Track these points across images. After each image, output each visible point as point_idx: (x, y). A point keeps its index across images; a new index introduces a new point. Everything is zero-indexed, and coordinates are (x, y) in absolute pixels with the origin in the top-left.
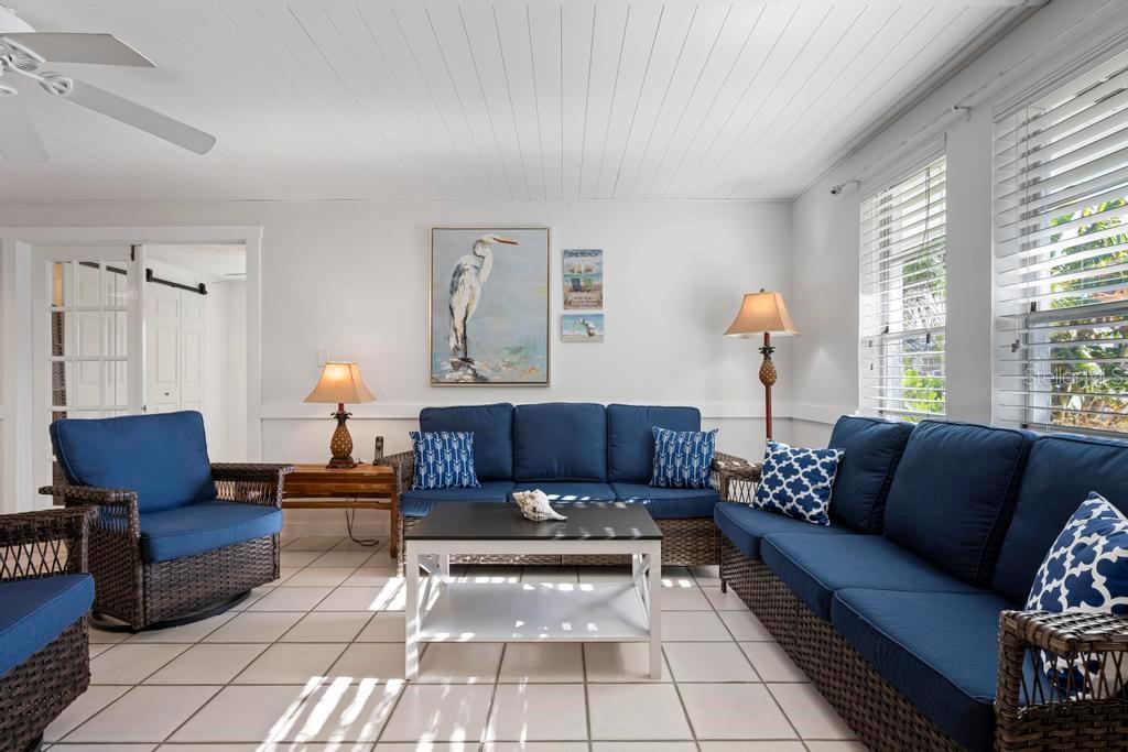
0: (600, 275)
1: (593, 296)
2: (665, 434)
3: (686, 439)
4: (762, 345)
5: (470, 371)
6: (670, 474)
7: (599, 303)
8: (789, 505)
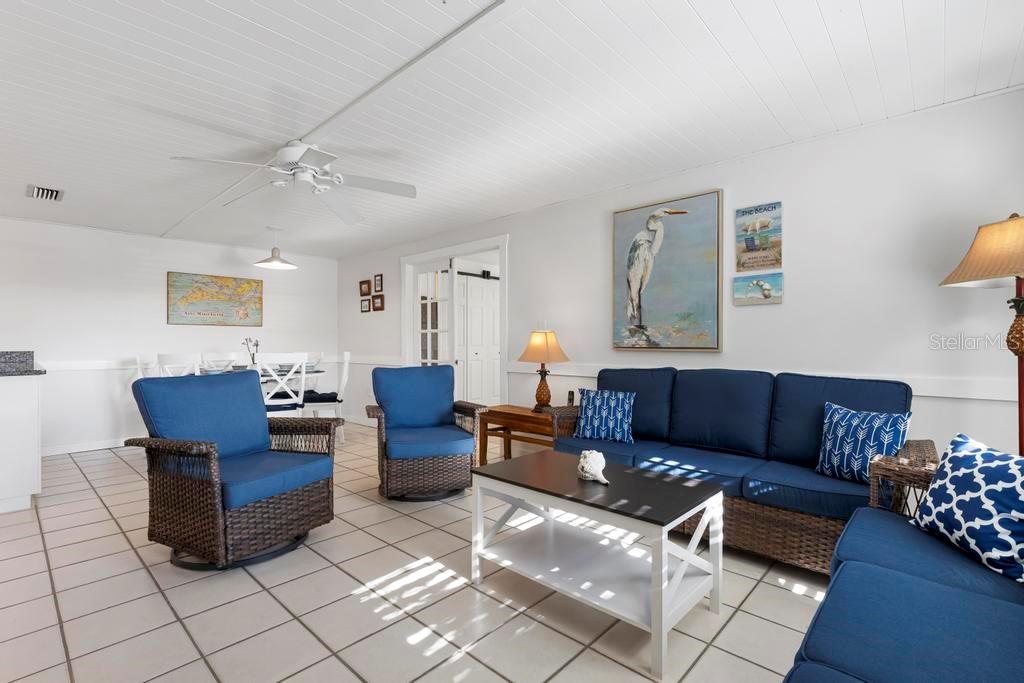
0: (778, 229)
1: (771, 254)
2: (837, 412)
3: (863, 422)
4: (1013, 295)
5: (644, 337)
6: (835, 461)
7: (778, 262)
8: (957, 534)
